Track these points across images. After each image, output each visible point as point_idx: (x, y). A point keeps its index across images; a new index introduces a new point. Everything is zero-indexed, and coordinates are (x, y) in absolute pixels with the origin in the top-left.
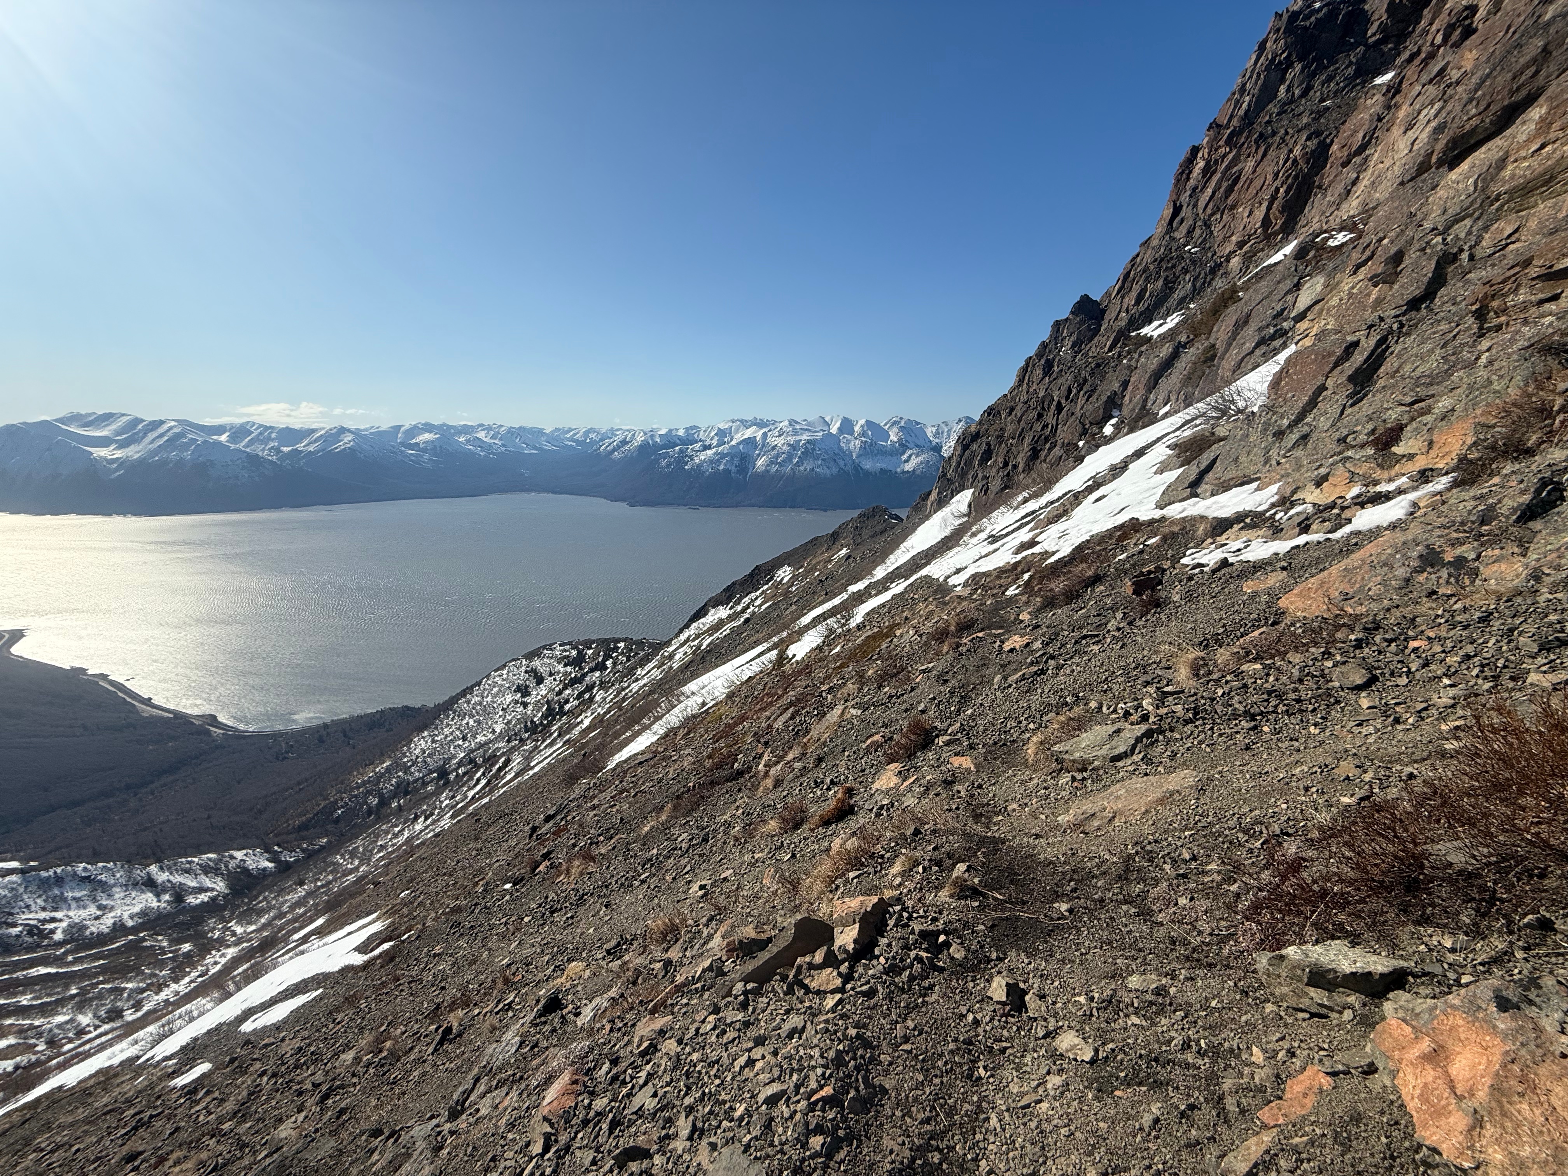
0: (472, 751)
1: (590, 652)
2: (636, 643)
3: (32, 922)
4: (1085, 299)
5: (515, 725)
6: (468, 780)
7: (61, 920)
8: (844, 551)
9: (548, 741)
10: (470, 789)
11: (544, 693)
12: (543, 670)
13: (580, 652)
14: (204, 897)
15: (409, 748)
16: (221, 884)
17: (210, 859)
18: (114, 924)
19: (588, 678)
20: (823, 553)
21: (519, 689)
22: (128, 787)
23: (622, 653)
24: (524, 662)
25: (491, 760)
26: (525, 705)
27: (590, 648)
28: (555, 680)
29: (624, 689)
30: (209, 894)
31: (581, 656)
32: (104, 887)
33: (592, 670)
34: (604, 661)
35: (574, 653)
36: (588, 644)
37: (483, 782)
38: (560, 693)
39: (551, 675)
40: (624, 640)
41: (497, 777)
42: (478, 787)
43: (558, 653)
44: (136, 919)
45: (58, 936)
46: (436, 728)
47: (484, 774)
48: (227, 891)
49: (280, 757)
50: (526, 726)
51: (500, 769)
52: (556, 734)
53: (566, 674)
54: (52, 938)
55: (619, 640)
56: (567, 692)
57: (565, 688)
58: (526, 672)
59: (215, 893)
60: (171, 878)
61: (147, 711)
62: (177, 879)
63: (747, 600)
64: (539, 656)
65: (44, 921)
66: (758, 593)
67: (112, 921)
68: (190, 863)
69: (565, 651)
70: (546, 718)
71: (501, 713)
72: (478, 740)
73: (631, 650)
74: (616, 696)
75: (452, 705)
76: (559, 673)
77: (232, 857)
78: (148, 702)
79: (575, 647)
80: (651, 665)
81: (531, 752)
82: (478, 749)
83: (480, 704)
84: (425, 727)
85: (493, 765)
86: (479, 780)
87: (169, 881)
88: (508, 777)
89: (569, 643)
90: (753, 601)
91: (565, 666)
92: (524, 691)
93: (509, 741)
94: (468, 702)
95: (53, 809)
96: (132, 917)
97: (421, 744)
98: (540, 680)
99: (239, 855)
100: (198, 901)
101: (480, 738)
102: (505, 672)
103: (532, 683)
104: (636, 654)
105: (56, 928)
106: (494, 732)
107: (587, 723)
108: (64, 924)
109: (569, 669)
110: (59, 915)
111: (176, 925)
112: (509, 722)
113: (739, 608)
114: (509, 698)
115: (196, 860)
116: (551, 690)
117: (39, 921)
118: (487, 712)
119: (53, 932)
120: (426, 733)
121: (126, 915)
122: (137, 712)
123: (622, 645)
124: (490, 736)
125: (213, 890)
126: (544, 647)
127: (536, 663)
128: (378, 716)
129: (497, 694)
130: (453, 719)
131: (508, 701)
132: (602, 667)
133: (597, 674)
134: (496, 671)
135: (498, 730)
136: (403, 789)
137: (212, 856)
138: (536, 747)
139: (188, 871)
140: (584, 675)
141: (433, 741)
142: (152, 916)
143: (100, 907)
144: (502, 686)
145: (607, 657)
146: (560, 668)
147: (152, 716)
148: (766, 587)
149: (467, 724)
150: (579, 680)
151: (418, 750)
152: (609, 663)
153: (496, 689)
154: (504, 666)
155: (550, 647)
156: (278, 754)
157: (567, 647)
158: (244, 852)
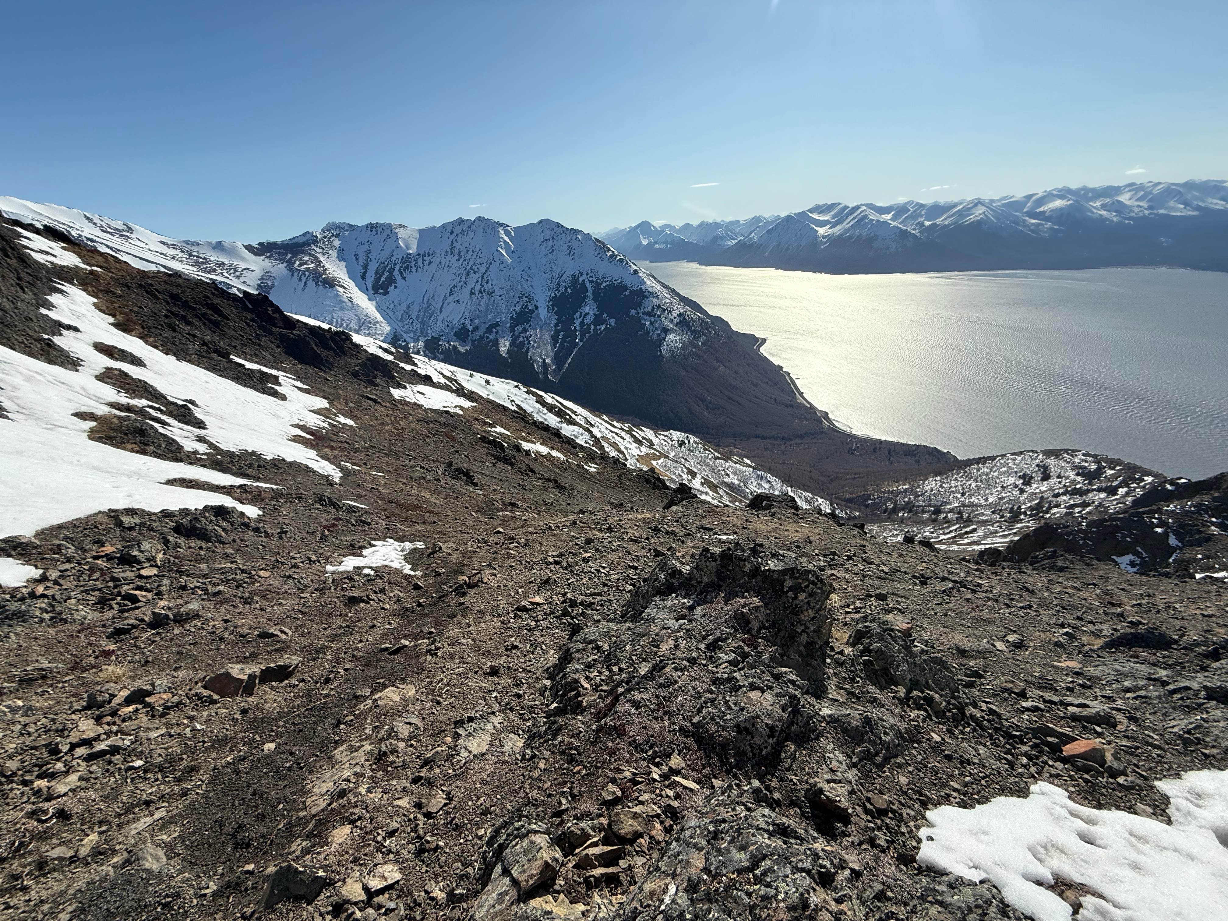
0: (964, 505)
1: (1110, 472)
5: (1005, 503)
6: (946, 528)
9: (1006, 533)
10: (944, 534)
11: (1043, 489)
12: (1054, 470)
13: (1100, 468)
15: (924, 483)
17: (809, 496)
19: (1091, 495)
21: (1024, 477)
22: (783, 438)
23: (1144, 487)
24: (1040, 457)
25: (969, 521)
26: (1022, 491)
27: (1113, 468)
28: (1060, 482)
31: (1099, 472)
33: (1100, 490)
34: (1119, 486)
35: (1093, 467)
36: (1112, 464)
37: (953, 534)
38: (1057, 495)
39: (1059, 477)
40: (1155, 475)
41: (962, 536)
42: (949, 536)
43: (1077, 460)
46: (947, 478)
47: (956, 530)
49: (851, 452)
50: (1012, 508)
51: (967, 533)
52: (1014, 531)
53: (1073, 482)
56: (1064, 498)
57: (1064, 494)
58: (1038, 466)
61: (800, 400)
64: (1057, 457)
68: (800, 492)
69: (1086, 461)
70: (1032, 510)
71: (999, 489)
72: (972, 500)
75: (966, 466)
76: (1067, 478)
77: (817, 500)
78: (801, 394)
79: (1098, 462)
81: (991, 533)
82: (969, 506)
83: (987, 475)
84: (940, 474)
85: (965, 527)
86: (951, 531)
88: (966, 541)
89: (1095, 456)
91: (1078, 474)
92: (1027, 480)
93: (993, 512)
94: (978, 470)
95: (756, 437)
97: (932, 484)
98: (1046, 477)
99: (820, 500)
101: (974, 500)
102: (1019, 458)
103: (1038, 476)
106: (987, 500)
109: (1079, 479)
112: (1002, 498)
114: (1012, 480)
116: (1051, 489)
118: (989, 483)
120: (938, 478)
122: (796, 398)
123: (1148, 479)
124: (982, 501)
126: (1067, 451)
127: (1051, 462)
129: (1004, 473)
130: (961, 477)
131: (1010, 482)
132: (1112, 491)
133: (1103, 495)
134: (1012, 454)
135: (990, 500)
136: (909, 507)
138: (996, 532)
139: (800, 497)
140: (1088, 491)
141: (941, 486)
144: (1011, 468)
145: (1124, 484)
146: (1072, 475)
147: (801, 403)
149: (970, 485)
150: (1081, 493)
151: (929, 487)
152: (1122, 491)
153: (1005, 469)
154: (1021, 453)
155: (1072, 452)
156: (851, 449)
157: (1090, 459)
158: (822, 499)
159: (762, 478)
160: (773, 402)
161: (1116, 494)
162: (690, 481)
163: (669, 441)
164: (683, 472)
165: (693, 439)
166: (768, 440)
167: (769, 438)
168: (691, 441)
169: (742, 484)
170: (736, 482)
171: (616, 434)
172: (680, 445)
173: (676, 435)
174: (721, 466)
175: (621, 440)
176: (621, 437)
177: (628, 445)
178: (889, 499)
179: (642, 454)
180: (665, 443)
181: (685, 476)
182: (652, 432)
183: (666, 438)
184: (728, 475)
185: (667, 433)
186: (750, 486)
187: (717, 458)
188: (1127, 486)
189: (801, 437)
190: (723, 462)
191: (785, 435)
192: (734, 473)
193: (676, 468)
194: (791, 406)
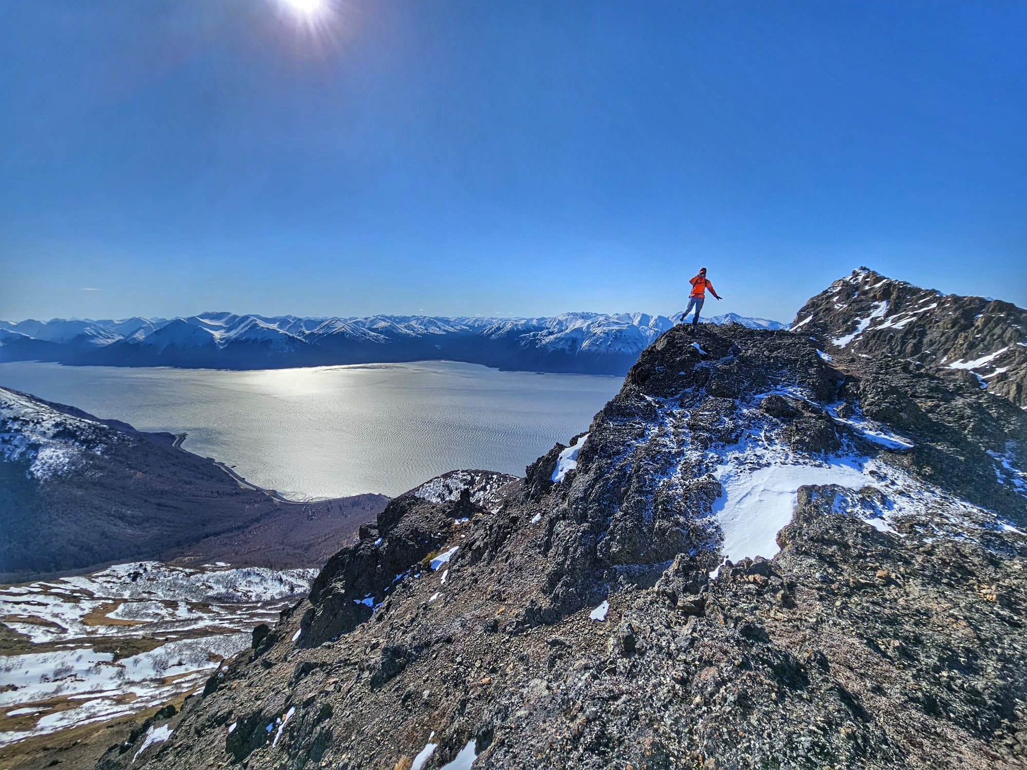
1: (478, 478)
2: (502, 476)
12: (452, 486)
13: (472, 478)
17: (300, 572)
19: (477, 494)
21: (439, 496)
22: (239, 528)
23: (495, 481)
24: (442, 480)
27: (478, 476)
28: (459, 492)
31: (473, 480)
32: (265, 579)
33: (479, 490)
34: (486, 485)
35: (469, 478)
36: (477, 472)
39: (456, 489)
40: (497, 474)
43: (460, 476)
45: (254, 598)
48: (309, 588)
49: (310, 518)
54: (252, 599)
55: (493, 474)
58: (443, 486)
59: (305, 589)
61: (243, 486)
62: (290, 579)
64: (450, 477)
65: (248, 591)
67: (270, 595)
68: (293, 572)
69: (464, 475)
73: (500, 481)
77: (308, 572)
78: (243, 480)
79: (470, 474)
87: (287, 580)
89: (466, 471)
91: (464, 485)
92: (442, 497)
95: (207, 536)
96: (277, 594)
98: (450, 492)
99: (310, 571)
100: (299, 592)
102: (432, 484)
103: (446, 493)
104: (503, 485)
105: (252, 595)
109: (466, 487)
110: (252, 590)
115: (295, 571)
117: (246, 591)
121: (274, 594)
122: (238, 486)
123: (495, 476)
126: (453, 472)
127: (449, 481)
128: (357, 499)
129: (427, 497)
131: (433, 501)
132: (484, 489)
133: (482, 493)
134: (427, 483)
137: (301, 570)
139: (293, 576)
140: (475, 493)
142: (284, 596)
143: (265, 589)
144: (430, 492)
145: (487, 483)
146: (462, 486)
147: (246, 489)
152: (488, 487)
154: (431, 481)
155: (456, 472)
156: (308, 516)
157: (465, 473)
158: (313, 569)
159: (249, 574)
160: (216, 495)
161: (487, 490)
162: (172, 615)
163: (114, 580)
164: (158, 608)
165: (149, 565)
166: (223, 535)
167: (223, 532)
168: (149, 568)
169: (231, 590)
170: (223, 591)
171: (28, 603)
172: (134, 579)
173: (123, 569)
174: (199, 581)
175: (41, 608)
176: (39, 604)
177: (57, 610)
179: (86, 612)
180: (109, 586)
181: (163, 612)
182: (83, 579)
183: (109, 579)
184: (210, 587)
185: (107, 572)
186: (240, 588)
187: (189, 575)
188: (489, 483)
189: (258, 520)
190: (199, 575)
192: (217, 582)
193: (146, 608)
194: (237, 494)
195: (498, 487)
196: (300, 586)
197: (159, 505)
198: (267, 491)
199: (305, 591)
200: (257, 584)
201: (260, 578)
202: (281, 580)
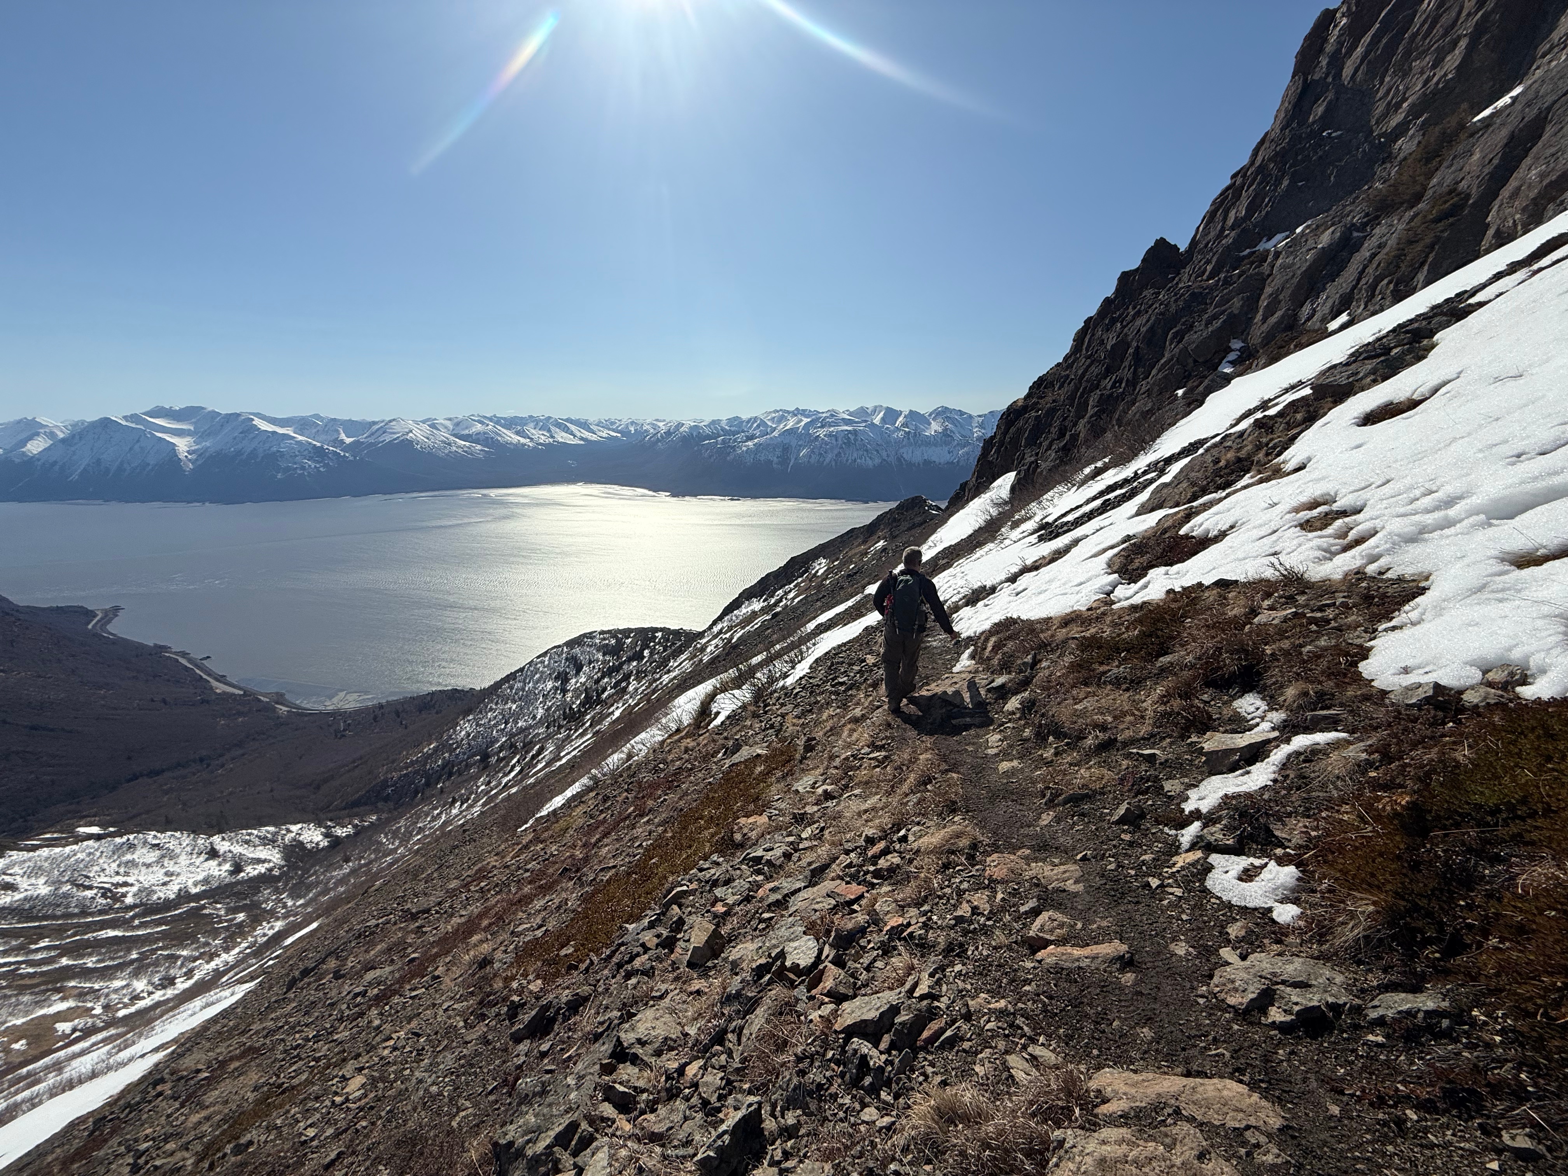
0: (512, 735)
1: (628, 641)
3: (106, 886)
4: (1161, 243)
5: (555, 712)
6: (505, 766)
7: (132, 885)
8: (881, 543)
9: (581, 731)
10: (506, 775)
11: (583, 680)
12: (583, 658)
13: (619, 641)
14: (261, 869)
15: (455, 731)
16: (278, 856)
17: (268, 832)
18: (180, 890)
19: (625, 667)
20: (860, 545)
21: (559, 676)
22: (201, 760)
23: (659, 643)
24: (565, 649)
25: (528, 746)
26: (565, 692)
27: (629, 637)
28: (594, 668)
29: (655, 680)
30: (266, 865)
31: (620, 643)
32: (172, 855)
33: (630, 660)
34: (642, 650)
35: (613, 641)
36: (627, 632)
37: (518, 769)
38: (597, 681)
39: (590, 662)
40: (662, 630)
41: (531, 765)
42: (513, 774)
43: (598, 641)
44: (199, 886)
45: (129, 900)
46: (481, 712)
47: (518, 761)
48: (283, 863)
49: (339, 735)
50: (564, 712)
51: (533, 757)
52: (588, 724)
53: (604, 662)
54: (123, 902)
55: (656, 630)
56: (606, 680)
57: (603, 677)
58: (567, 659)
59: (271, 864)
60: (232, 848)
61: (220, 688)
62: (237, 849)
63: (780, 592)
64: (579, 645)
65: (117, 885)
66: (792, 586)
67: (178, 887)
68: (249, 834)
69: (604, 639)
70: (584, 706)
71: (542, 699)
72: (519, 725)
73: (668, 640)
74: (647, 688)
75: (496, 689)
77: (289, 831)
78: (221, 679)
79: (614, 636)
80: (683, 657)
81: (563, 741)
82: (519, 733)
83: (523, 689)
84: (470, 711)
85: (527, 752)
86: (514, 767)
87: (230, 851)
88: (540, 766)
89: (609, 632)
90: (786, 593)
91: (605, 654)
92: (563, 678)
93: (548, 727)
94: (511, 688)
95: (135, 777)
96: (195, 884)
97: (465, 728)
98: (579, 669)
99: (295, 828)
100: (256, 873)
101: (521, 724)
102: (547, 659)
103: (572, 670)
104: (673, 644)
105: (127, 892)
106: (534, 717)
107: (617, 714)
108: (134, 889)
110: (130, 880)
111: (235, 894)
112: (549, 708)
113: (773, 601)
114: (550, 685)
115: (255, 832)
116: (590, 677)
117: (113, 884)
118: (528, 699)
119: (124, 895)
120: (471, 717)
121: (190, 883)
122: (211, 688)
123: (659, 634)
124: (530, 721)
125: (270, 861)
126: (584, 635)
127: (577, 650)
128: (429, 698)
129: (538, 681)
130: (497, 704)
131: (549, 687)
132: (639, 656)
133: (635, 663)
134: (539, 657)
135: (539, 717)
136: (448, 770)
137: (272, 829)
138: (569, 736)
139: (247, 842)
140: (622, 664)
141: (477, 725)
142: (215, 884)
143: (167, 874)
144: (542, 672)
145: (645, 646)
146: (600, 656)
147: (224, 693)
148: (800, 580)
149: (510, 709)
150: (617, 669)
151: (463, 733)
152: (646, 653)
153: (537, 676)
154: (546, 653)
155: (590, 635)
156: (337, 731)
157: (607, 636)
158: (299, 826)
159: (130, 847)
166: (166, 775)
167: (166, 769)
169: (67, 888)
178: (416, 772)
188: (648, 647)
189: (240, 744)
191: (204, 753)
194: (203, 701)
195: (665, 651)
196: (259, 861)
197: (34, 728)
198: (265, 695)
199: (270, 870)
200: (148, 866)
201: (158, 853)
202: (213, 854)
